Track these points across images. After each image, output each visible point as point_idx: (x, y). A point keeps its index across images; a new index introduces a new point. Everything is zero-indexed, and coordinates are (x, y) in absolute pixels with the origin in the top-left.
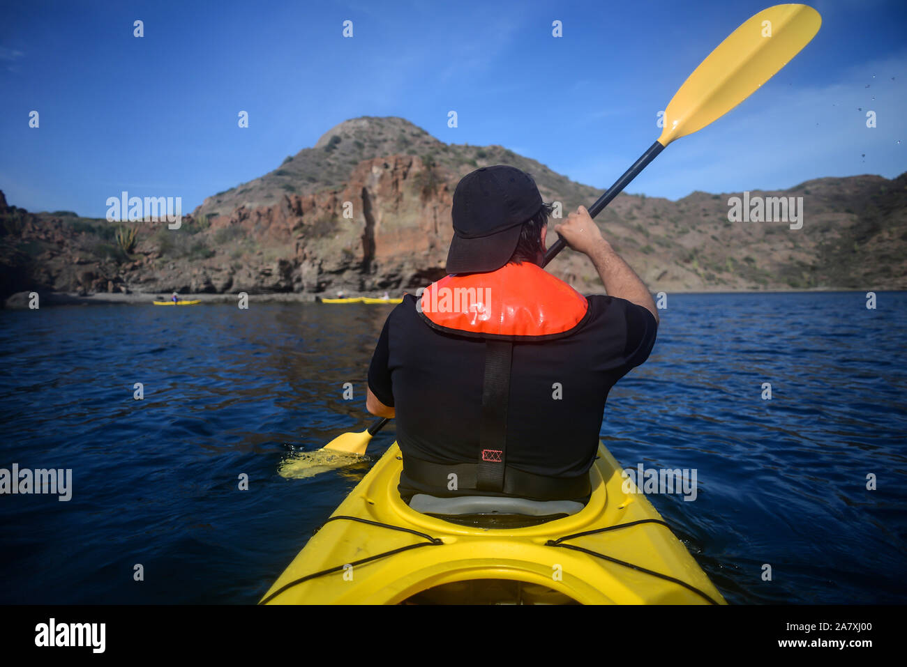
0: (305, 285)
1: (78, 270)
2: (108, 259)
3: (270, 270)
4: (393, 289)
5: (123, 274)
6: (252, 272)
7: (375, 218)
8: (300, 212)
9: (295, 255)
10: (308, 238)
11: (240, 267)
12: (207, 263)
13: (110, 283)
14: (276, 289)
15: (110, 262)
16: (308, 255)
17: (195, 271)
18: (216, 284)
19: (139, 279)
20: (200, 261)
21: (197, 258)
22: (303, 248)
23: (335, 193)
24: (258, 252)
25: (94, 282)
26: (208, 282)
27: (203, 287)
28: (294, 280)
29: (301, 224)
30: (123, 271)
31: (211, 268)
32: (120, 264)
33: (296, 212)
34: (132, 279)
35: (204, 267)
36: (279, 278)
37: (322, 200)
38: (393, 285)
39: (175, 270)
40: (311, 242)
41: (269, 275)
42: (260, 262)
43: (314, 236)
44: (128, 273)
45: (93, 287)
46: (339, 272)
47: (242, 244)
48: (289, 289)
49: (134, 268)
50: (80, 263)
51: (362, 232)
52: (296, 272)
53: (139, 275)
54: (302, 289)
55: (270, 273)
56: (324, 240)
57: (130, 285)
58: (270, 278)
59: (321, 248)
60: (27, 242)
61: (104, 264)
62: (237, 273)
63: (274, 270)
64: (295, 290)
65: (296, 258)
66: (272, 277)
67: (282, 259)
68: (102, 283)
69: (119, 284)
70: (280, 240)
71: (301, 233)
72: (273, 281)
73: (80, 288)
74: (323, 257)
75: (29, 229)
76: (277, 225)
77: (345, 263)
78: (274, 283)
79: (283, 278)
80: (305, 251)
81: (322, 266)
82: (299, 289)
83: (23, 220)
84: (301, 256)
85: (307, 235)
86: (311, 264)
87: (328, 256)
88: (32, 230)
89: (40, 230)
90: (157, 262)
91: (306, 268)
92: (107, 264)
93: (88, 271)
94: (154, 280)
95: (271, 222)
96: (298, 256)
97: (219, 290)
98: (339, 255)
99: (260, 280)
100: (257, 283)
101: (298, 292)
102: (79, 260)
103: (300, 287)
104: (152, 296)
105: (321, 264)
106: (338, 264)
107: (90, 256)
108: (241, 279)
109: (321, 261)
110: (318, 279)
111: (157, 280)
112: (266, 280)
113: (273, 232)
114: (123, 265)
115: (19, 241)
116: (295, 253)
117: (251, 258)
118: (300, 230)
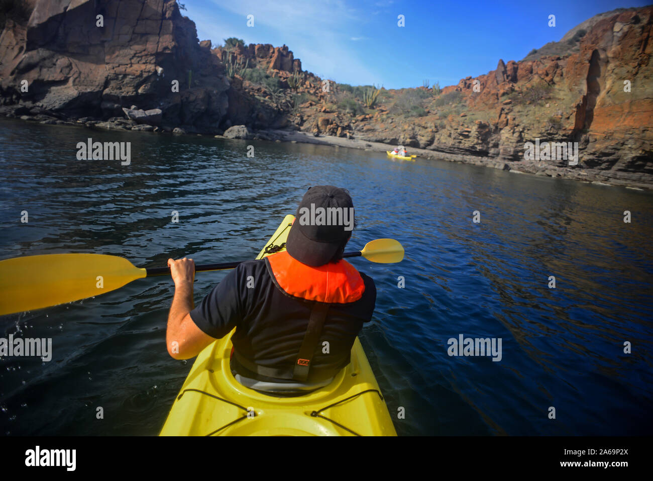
0: (501, 151)
1: (322, 116)
2: (348, 110)
3: (469, 132)
4: (603, 169)
5: (354, 123)
6: (452, 132)
7: (602, 88)
8: (514, 79)
9: (497, 120)
10: (516, 105)
11: (443, 127)
12: (417, 120)
13: (339, 128)
14: (472, 151)
15: (348, 113)
16: (510, 122)
17: (406, 127)
18: (421, 140)
19: (363, 129)
20: (413, 119)
21: (412, 116)
22: (507, 114)
23: (559, 59)
24: (462, 114)
25: (329, 126)
26: (414, 137)
27: (408, 140)
28: (491, 145)
29: (512, 90)
30: (354, 121)
31: (419, 126)
32: (354, 115)
33: (510, 78)
34: (358, 128)
35: (414, 124)
36: (476, 141)
37: (541, 66)
38: (603, 166)
39: (392, 124)
40: (518, 108)
41: (467, 137)
42: (461, 124)
43: (522, 102)
44: (357, 123)
45: (327, 131)
47: (455, 107)
48: (484, 153)
49: (362, 120)
50: (325, 112)
51: (579, 100)
52: (494, 136)
53: (365, 125)
54: (498, 154)
55: (468, 135)
56: (532, 107)
57: (355, 132)
58: (467, 140)
59: (527, 116)
60: (299, 94)
61: (342, 114)
62: (439, 132)
63: (472, 132)
64: (489, 155)
65: (498, 123)
66: (469, 139)
67: (483, 123)
68: (334, 129)
69: (347, 131)
70: (487, 105)
71: (509, 99)
72: (469, 143)
73: (315, 130)
74: (527, 125)
75: (307, 86)
76: (489, 90)
77: (550, 134)
78: (471, 145)
79: (480, 142)
80: (509, 117)
81: (523, 134)
82: (494, 154)
83: (306, 79)
84: (503, 121)
85: (515, 101)
86: (512, 131)
87: (533, 124)
88: (309, 87)
89: (314, 87)
90: (384, 117)
91: (505, 134)
92: (344, 115)
93: (327, 118)
94: (373, 130)
95: (484, 88)
96: (500, 121)
97: (422, 145)
98: (544, 124)
99: (458, 141)
100: (455, 143)
101: (493, 157)
102: (325, 110)
103: (496, 152)
104: (364, 143)
105: (522, 132)
106: (540, 133)
107: (335, 107)
108: (442, 137)
109: (524, 129)
110: (516, 147)
111: (375, 131)
112: (463, 141)
113: (483, 97)
114: (357, 116)
115: (294, 93)
116: (498, 118)
117: (455, 119)
118: (510, 96)
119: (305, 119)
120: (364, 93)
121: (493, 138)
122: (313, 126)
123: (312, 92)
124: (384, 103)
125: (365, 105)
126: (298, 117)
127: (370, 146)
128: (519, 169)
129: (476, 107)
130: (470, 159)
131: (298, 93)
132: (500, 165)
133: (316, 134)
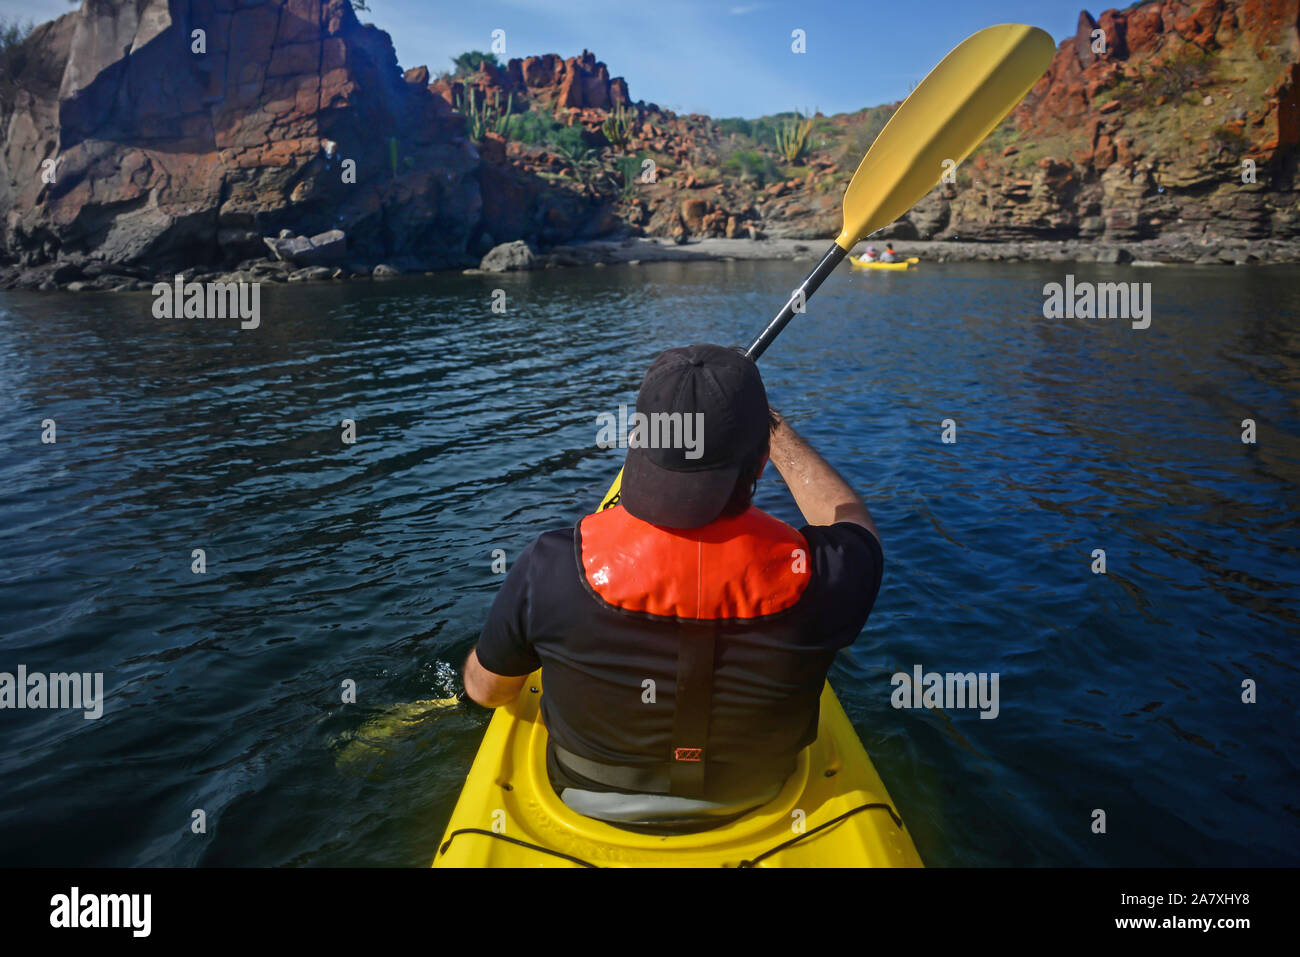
0: (1109, 221)
1: (688, 197)
2: (744, 177)
3: (1028, 188)
5: (761, 203)
6: (989, 193)
8: (1122, 52)
9: (1089, 152)
10: (1130, 111)
11: (967, 185)
13: (731, 220)
14: (1039, 231)
15: (746, 182)
16: (1123, 152)
18: (919, 220)
19: (783, 213)
22: (1112, 134)
24: (1006, 149)
25: (706, 218)
26: (902, 217)
28: (1081, 211)
29: (1119, 77)
30: (761, 199)
32: (761, 186)
33: (1110, 50)
34: (773, 213)
36: (1045, 206)
37: (1183, 12)
40: (1136, 117)
41: (1025, 199)
42: (1006, 172)
43: (1145, 103)
44: (769, 203)
45: (704, 228)
46: (1200, 190)
48: (1069, 232)
49: (780, 194)
50: (695, 186)
52: (1088, 190)
53: (787, 204)
54: (1101, 230)
55: (1025, 195)
56: (1171, 111)
57: (768, 222)
58: (1025, 206)
59: (1159, 132)
60: (632, 156)
61: (733, 187)
62: (960, 198)
63: (1034, 188)
64: (1082, 234)
65: (1092, 159)
66: (1030, 205)
67: (1057, 162)
68: (718, 221)
69: (749, 222)
70: (1061, 119)
71: (1114, 99)
72: (1031, 212)
73: (678, 231)
74: (1164, 153)
75: (646, 134)
76: (1062, 85)
77: (1219, 167)
78: (1035, 218)
79: (1055, 206)
80: (1117, 141)
81: (1156, 175)
82: (1092, 231)
83: (642, 119)
84: (1105, 153)
85: (1128, 103)
86: (1128, 172)
87: (1178, 150)
88: (650, 136)
89: (663, 135)
90: (829, 179)
91: (1113, 180)
92: (738, 187)
93: (700, 200)
94: (807, 214)
95: (1051, 82)
96: (1097, 153)
97: (923, 233)
98: (1204, 146)
99: (1004, 211)
100: (998, 216)
101: (1090, 239)
102: (694, 182)
103: (1096, 225)
104: (790, 245)
105: (1154, 169)
106: (1198, 168)
107: (714, 173)
108: (966, 209)
109: (1156, 163)
110: (1143, 207)
111: (813, 214)
112: (1015, 211)
113: (1051, 103)
114: (767, 186)
115: (621, 155)
116: (1092, 146)
117: (992, 164)
118: (1116, 91)
119: (651, 208)
120: (777, 131)
121: (1086, 193)
122: (671, 222)
123: (659, 146)
124: (826, 148)
125: (782, 159)
126: (636, 205)
127: (804, 249)
128: (1154, 257)
129: (1039, 129)
130: (1037, 249)
131: (627, 153)
132: (1107, 254)
133: (680, 238)
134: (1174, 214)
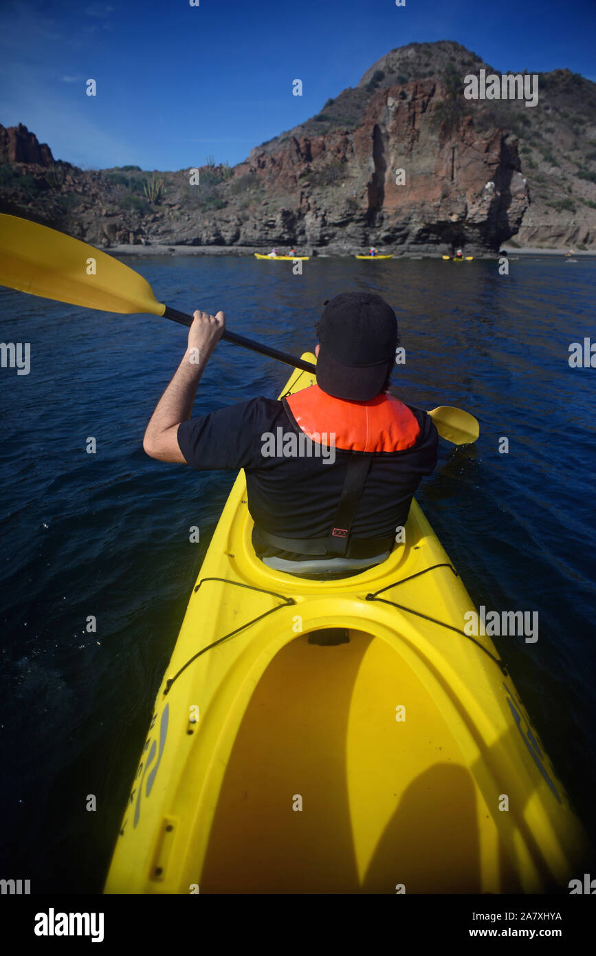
0: (309, 238)
1: (106, 222)
2: (132, 211)
3: (274, 221)
4: (398, 244)
5: (145, 226)
6: (257, 223)
7: (388, 164)
8: (309, 158)
9: (299, 206)
10: (314, 187)
11: (247, 219)
12: (217, 214)
13: (131, 235)
14: (280, 242)
15: (134, 213)
16: (312, 206)
17: (206, 223)
18: (226, 236)
19: (157, 231)
20: (212, 212)
21: (210, 209)
22: (307, 198)
23: (347, 133)
24: (264, 202)
25: (118, 233)
26: (217, 234)
27: (212, 238)
28: (297, 233)
29: (309, 171)
30: (144, 223)
31: (221, 220)
32: (143, 216)
33: (304, 157)
34: (152, 231)
35: (215, 219)
36: (282, 230)
37: (333, 142)
38: (398, 241)
39: (190, 222)
40: (317, 190)
41: (273, 227)
42: (264, 213)
43: (320, 184)
44: (149, 225)
45: (117, 239)
46: (343, 225)
47: (254, 193)
49: (154, 220)
50: (107, 215)
51: (369, 178)
52: (299, 223)
53: (159, 227)
54: (305, 241)
55: (273, 225)
56: (330, 189)
57: (150, 236)
58: (273, 230)
59: (326, 198)
60: (65, 195)
61: (128, 216)
62: (244, 225)
63: (277, 221)
64: (298, 243)
65: (300, 209)
66: (275, 229)
67: (286, 210)
68: (124, 235)
69: (140, 236)
70: (286, 189)
71: (307, 181)
72: (276, 233)
73: (104, 240)
74: (328, 208)
75: (69, 182)
76: (285, 172)
77: (349, 215)
78: (278, 235)
79: (286, 230)
80: (310, 201)
81: (326, 217)
82: (302, 242)
83: (65, 173)
84: (305, 206)
85: (313, 183)
86: (315, 215)
87: (333, 206)
88: (72, 183)
89: (79, 183)
90: (177, 213)
91: (309, 220)
92: (131, 216)
93: (113, 223)
94: (170, 232)
95: (280, 169)
96: (302, 206)
97: (228, 242)
98: (343, 205)
99: (264, 232)
100: (262, 234)
101: (301, 245)
102: (107, 213)
103: (303, 239)
104: (166, 248)
105: (325, 215)
106: (341, 215)
107: (117, 208)
108: (247, 230)
109: (325, 212)
110: (321, 232)
111: (173, 232)
112: (270, 232)
113: (281, 180)
114: (146, 216)
115: (59, 195)
116: (299, 203)
117: (257, 209)
118: (307, 177)
119: (85, 227)
120: (144, 184)
121: (298, 225)
122: (99, 235)
123: (80, 190)
124: (167, 194)
125: (148, 200)
126: (77, 225)
127: (173, 250)
128: (327, 253)
129: (276, 193)
130: (280, 250)
131: (63, 194)
132: (308, 252)
133: (106, 244)
134: (333, 235)
